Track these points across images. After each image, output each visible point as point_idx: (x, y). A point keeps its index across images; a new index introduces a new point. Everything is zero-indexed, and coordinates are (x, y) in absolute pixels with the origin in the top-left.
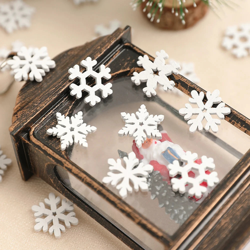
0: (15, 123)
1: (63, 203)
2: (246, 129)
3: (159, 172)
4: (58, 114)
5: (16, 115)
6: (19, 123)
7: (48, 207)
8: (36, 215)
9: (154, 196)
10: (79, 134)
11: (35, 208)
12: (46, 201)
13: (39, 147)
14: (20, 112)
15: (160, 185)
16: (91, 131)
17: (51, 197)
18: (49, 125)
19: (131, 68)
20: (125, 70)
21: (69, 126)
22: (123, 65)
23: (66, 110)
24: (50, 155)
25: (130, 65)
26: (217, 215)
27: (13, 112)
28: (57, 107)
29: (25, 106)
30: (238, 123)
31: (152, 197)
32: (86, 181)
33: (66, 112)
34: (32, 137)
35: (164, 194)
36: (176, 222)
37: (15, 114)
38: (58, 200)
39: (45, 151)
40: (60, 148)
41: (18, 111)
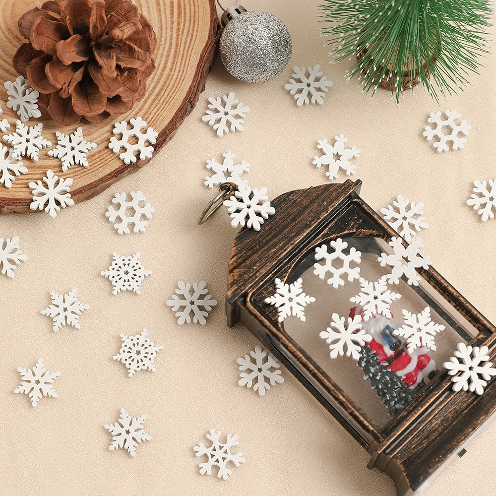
0: (233, 288)
1: (270, 359)
2: (470, 319)
3: (375, 352)
4: (277, 281)
5: (232, 274)
6: (236, 288)
7: (254, 361)
8: (241, 368)
9: (367, 377)
10: (298, 305)
11: (240, 361)
12: (252, 353)
13: (256, 316)
14: (236, 270)
15: (374, 366)
16: (310, 303)
17: (258, 350)
18: (267, 290)
19: (357, 229)
20: (351, 231)
21: (287, 295)
22: (349, 225)
23: (285, 275)
24: (266, 327)
25: (356, 226)
26: (429, 415)
27: (228, 270)
28: (276, 270)
29: (241, 263)
30: (463, 310)
31: (366, 378)
32: (301, 361)
33: (285, 276)
34: (249, 304)
35: (378, 378)
36: (387, 407)
37: (231, 271)
38: (264, 355)
39: (262, 322)
40: (277, 319)
41: (235, 268)
